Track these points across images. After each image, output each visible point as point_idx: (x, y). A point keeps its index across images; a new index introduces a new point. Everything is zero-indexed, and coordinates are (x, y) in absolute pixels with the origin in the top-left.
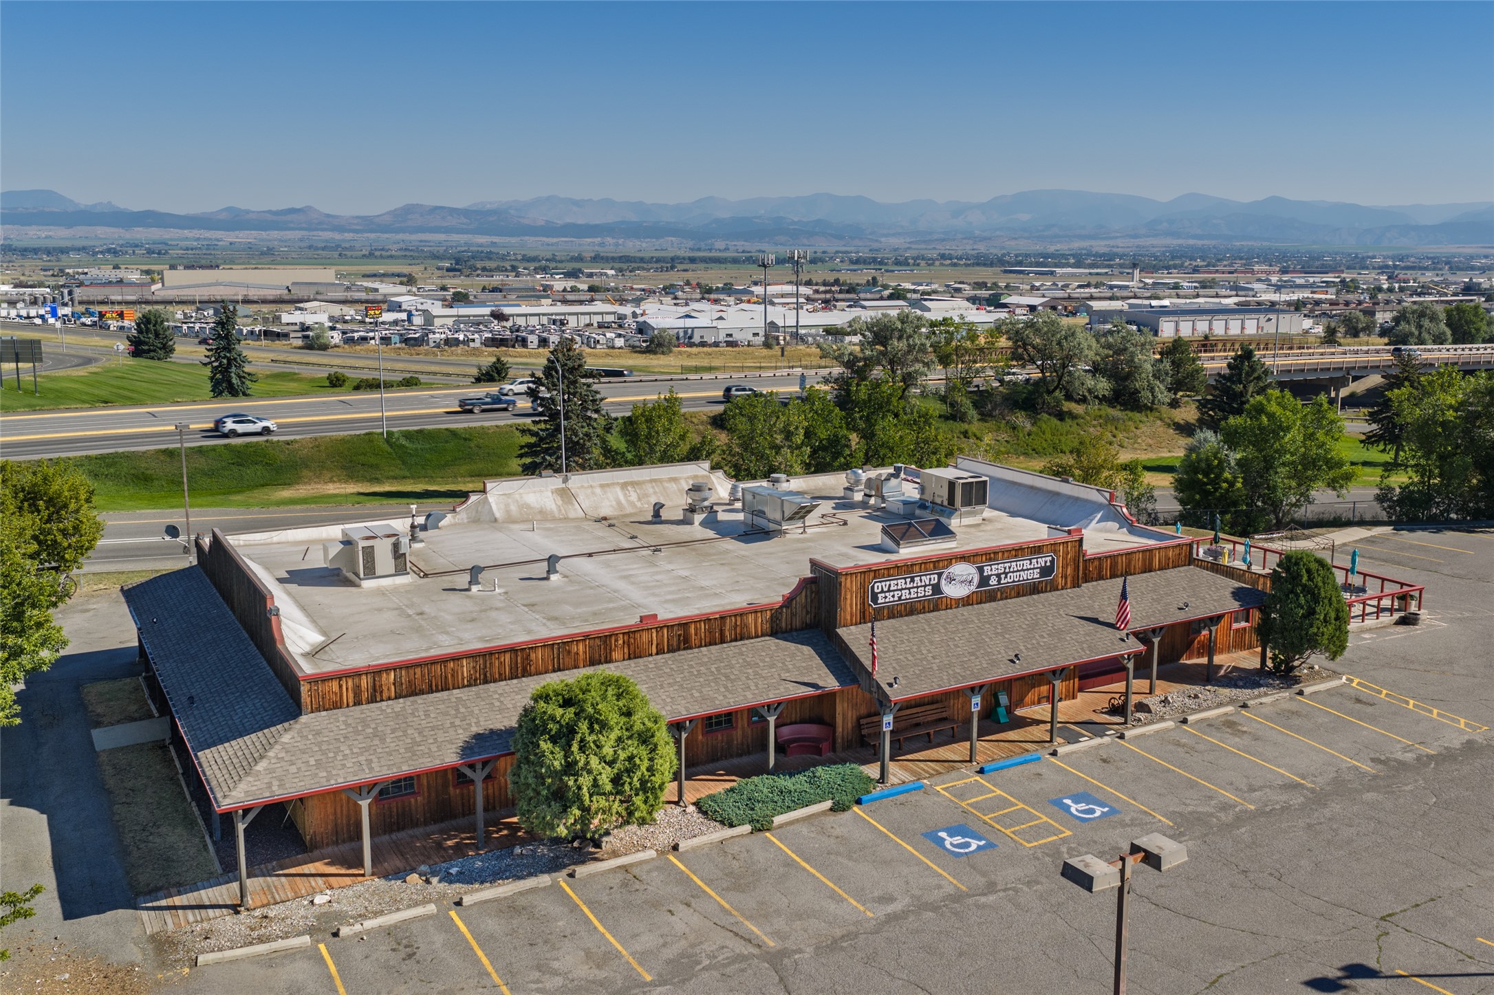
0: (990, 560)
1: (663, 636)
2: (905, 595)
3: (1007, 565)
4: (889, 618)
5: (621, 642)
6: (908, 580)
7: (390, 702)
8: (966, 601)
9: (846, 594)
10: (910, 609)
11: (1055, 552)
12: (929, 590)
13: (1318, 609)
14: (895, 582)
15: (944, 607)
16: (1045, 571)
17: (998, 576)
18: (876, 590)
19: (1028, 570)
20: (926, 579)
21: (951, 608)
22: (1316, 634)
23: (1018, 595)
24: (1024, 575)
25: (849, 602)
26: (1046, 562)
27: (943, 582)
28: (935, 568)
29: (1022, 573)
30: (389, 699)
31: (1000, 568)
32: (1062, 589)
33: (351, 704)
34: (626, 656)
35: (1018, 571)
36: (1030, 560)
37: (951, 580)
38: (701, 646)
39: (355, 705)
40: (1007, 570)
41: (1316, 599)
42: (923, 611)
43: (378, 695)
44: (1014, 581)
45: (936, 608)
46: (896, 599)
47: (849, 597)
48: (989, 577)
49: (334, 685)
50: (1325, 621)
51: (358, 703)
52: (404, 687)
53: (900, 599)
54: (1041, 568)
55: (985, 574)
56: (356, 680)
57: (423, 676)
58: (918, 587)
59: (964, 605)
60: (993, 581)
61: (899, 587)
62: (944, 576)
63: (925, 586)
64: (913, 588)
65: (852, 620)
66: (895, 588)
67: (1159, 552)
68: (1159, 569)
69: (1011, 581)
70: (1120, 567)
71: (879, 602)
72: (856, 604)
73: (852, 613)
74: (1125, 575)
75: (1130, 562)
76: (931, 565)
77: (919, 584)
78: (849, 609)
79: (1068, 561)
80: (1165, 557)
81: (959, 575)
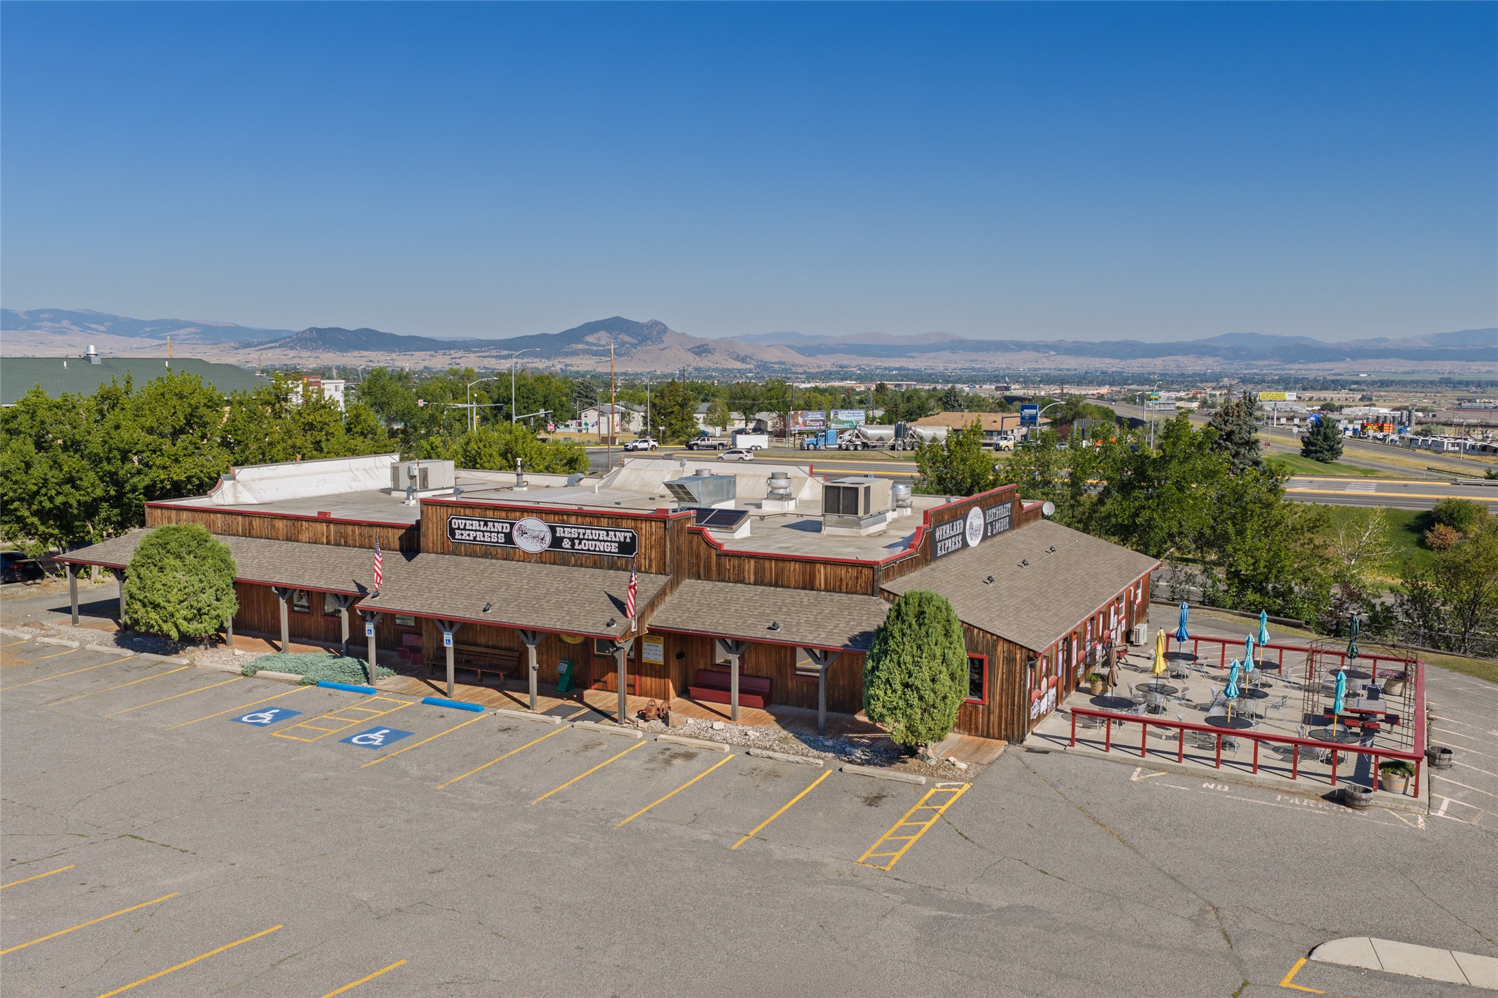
0: (563, 521)
1: (331, 530)
2: (480, 536)
3: (582, 531)
4: (466, 555)
5: (304, 527)
6: (482, 523)
8: (540, 558)
9: (427, 523)
10: (486, 552)
11: (636, 528)
12: (502, 539)
14: (470, 522)
15: (516, 557)
16: (623, 547)
17: (572, 540)
18: (453, 526)
19: (605, 541)
20: (498, 526)
21: (521, 561)
23: (595, 566)
24: (601, 546)
25: (430, 531)
26: (625, 538)
27: (515, 533)
28: (507, 517)
29: (598, 543)
31: (574, 533)
32: (646, 572)
34: (308, 540)
35: (593, 540)
36: (607, 531)
37: (523, 533)
38: (356, 547)
40: (581, 536)
42: (496, 556)
44: (589, 550)
45: (509, 557)
46: (472, 538)
47: (430, 526)
48: (562, 539)
49: (160, 512)
53: (475, 538)
54: (619, 543)
55: (558, 535)
56: (169, 512)
58: (491, 532)
59: (536, 562)
60: (566, 544)
61: (474, 528)
62: (516, 527)
63: (498, 533)
64: (487, 531)
65: (433, 548)
66: (470, 528)
67: (825, 568)
68: (826, 590)
69: (586, 548)
70: (767, 574)
71: (457, 537)
72: (437, 535)
73: (433, 542)
74: (776, 585)
75: (783, 571)
76: (504, 514)
77: (492, 530)
78: (431, 538)
79: (653, 543)
80: (835, 577)
81: (529, 529)
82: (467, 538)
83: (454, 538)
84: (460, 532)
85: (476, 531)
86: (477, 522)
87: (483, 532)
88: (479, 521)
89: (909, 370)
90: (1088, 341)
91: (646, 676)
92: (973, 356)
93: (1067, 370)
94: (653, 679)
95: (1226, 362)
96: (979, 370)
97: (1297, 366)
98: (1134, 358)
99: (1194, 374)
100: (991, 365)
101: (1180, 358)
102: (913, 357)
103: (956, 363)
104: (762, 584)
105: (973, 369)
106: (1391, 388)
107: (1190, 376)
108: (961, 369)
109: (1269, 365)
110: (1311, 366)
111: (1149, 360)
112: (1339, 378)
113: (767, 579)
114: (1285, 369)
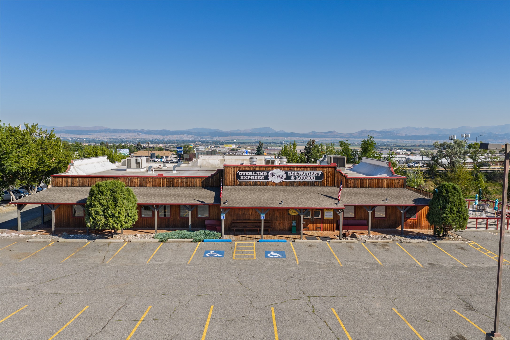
0: (291, 170)
1: (165, 181)
2: (252, 178)
3: (299, 173)
4: (245, 185)
5: (150, 181)
6: (254, 173)
7: (76, 187)
8: (281, 184)
9: (227, 174)
10: (255, 184)
11: (322, 171)
12: (263, 178)
13: (447, 206)
14: (248, 173)
15: (270, 185)
16: (317, 178)
17: (295, 177)
18: (240, 174)
19: (309, 176)
20: (261, 174)
21: (273, 186)
22: (445, 217)
23: (305, 185)
24: (307, 178)
25: (228, 177)
26: (318, 174)
27: (269, 176)
28: (265, 170)
29: (306, 177)
30: (76, 186)
31: (296, 174)
32: (327, 186)
33: (65, 186)
34: (152, 186)
35: (304, 176)
36: (310, 172)
37: (273, 175)
38: (178, 187)
39: (66, 186)
40: (299, 175)
41: (447, 202)
42: (260, 185)
43: (73, 185)
44: (302, 180)
45: (266, 185)
46: (248, 179)
47: (228, 175)
48: (290, 176)
49: (61, 179)
50: (451, 211)
51: (67, 186)
52: (81, 183)
53: (250, 179)
54: (316, 176)
55: (289, 175)
56: (67, 179)
57: (86, 181)
58: (258, 176)
59: (279, 186)
60: (292, 178)
61: (250, 175)
62: (270, 173)
63: (261, 176)
64: (256, 176)
65: (229, 184)
66: (248, 175)
67: (387, 181)
68: (387, 188)
69: (301, 179)
70: (365, 184)
71: (241, 179)
72: (231, 179)
73: (229, 181)
74: (369, 187)
75: (371, 183)
76: (264, 169)
77: (259, 175)
78: (228, 180)
79: (330, 175)
80: (390, 183)
81: (276, 174)
82: (247, 179)
83: (240, 179)
84: (243, 177)
85: (251, 176)
86: (251, 173)
87: (254, 176)
88: (252, 172)
89: (90, 139)
90: (152, 130)
91: (326, 224)
92: (113, 134)
93: (146, 139)
94: (329, 225)
95: (195, 137)
96: (116, 139)
97: (216, 138)
98: (167, 135)
99: (187, 140)
100: (119, 137)
101: (181, 135)
102: (91, 135)
103: (107, 137)
104: (363, 187)
105: (113, 139)
106: (244, 144)
107: (185, 141)
108: (109, 139)
109: (208, 138)
110: (220, 138)
111: (172, 136)
112: (229, 141)
113: (365, 186)
114: (213, 139)
